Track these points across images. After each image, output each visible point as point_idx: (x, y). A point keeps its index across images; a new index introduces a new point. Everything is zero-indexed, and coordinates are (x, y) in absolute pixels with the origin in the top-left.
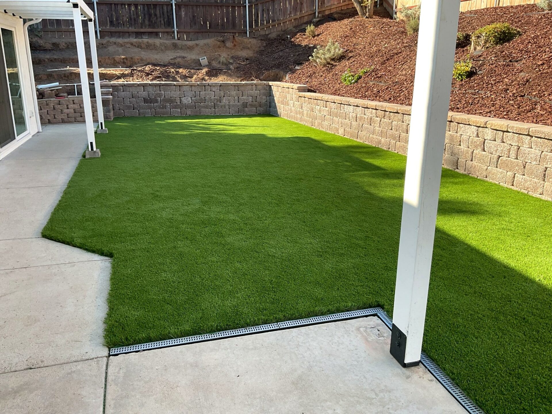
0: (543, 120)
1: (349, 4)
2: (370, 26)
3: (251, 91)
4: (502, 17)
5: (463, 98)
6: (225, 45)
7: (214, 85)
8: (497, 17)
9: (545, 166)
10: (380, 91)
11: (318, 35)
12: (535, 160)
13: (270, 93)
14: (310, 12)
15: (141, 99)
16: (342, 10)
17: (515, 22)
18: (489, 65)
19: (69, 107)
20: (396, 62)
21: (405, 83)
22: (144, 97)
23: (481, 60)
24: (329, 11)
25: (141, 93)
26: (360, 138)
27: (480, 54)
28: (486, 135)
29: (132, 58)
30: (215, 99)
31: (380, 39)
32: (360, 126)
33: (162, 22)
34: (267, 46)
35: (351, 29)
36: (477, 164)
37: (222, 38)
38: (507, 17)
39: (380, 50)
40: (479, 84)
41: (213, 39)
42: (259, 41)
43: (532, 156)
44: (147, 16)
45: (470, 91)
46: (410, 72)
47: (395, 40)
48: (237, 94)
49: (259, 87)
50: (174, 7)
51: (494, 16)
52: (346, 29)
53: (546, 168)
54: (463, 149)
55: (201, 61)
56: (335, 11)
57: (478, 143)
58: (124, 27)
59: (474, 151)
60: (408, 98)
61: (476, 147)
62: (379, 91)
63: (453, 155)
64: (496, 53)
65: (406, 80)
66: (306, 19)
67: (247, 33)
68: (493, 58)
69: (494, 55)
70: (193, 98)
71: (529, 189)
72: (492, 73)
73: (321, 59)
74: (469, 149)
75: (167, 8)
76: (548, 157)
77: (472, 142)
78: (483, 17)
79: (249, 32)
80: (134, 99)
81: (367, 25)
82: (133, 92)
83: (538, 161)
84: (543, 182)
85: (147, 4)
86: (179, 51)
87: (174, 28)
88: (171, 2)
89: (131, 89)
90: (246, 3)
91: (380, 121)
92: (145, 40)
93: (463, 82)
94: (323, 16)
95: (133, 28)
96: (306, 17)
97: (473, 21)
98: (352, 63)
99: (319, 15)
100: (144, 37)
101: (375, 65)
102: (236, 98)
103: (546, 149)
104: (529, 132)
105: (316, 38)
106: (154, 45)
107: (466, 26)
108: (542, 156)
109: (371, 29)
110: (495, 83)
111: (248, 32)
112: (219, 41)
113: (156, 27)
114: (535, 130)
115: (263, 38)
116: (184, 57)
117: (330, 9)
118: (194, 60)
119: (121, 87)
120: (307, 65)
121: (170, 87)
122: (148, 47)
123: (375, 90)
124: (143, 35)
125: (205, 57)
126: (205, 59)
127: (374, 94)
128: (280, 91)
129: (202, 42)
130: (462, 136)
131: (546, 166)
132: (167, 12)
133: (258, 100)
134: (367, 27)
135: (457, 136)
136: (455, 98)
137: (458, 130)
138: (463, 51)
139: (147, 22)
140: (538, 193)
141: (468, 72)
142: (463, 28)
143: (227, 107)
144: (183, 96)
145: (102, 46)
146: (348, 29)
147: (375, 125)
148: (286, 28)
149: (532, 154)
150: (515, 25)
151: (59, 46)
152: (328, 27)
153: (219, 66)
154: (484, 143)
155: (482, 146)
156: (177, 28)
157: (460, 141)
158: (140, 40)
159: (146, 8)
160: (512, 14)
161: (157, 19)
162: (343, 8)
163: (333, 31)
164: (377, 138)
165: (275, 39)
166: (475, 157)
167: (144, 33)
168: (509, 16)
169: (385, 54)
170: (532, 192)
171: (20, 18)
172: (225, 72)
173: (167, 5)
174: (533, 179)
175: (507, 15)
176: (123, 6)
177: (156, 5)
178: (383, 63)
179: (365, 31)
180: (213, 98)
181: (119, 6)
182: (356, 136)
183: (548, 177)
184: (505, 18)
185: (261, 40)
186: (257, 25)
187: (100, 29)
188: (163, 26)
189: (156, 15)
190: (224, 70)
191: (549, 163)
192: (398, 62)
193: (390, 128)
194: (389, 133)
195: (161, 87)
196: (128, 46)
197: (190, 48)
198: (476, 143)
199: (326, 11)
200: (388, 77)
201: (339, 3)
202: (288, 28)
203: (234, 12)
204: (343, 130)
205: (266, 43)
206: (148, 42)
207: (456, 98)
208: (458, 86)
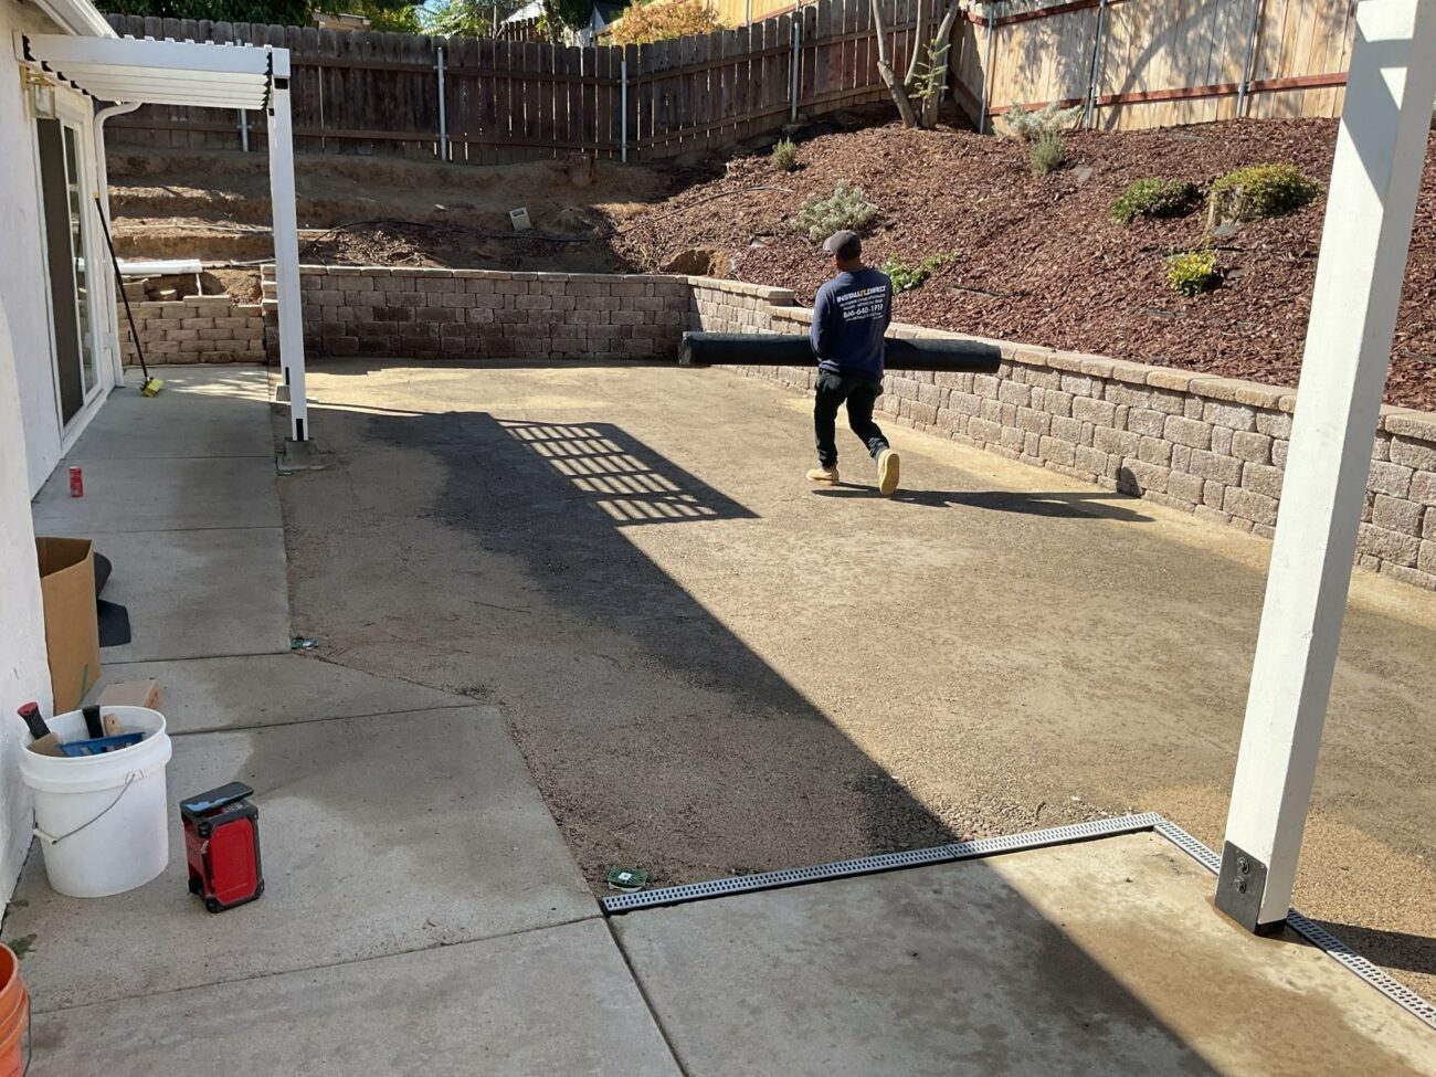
0: (1405, 397)
1: (871, 93)
2: (931, 149)
3: (643, 298)
4: (1267, 146)
5: (1200, 336)
6: (570, 181)
7: (551, 280)
8: (1254, 145)
9: (1422, 502)
10: (984, 312)
11: (802, 167)
12: (1399, 487)
13: (689, 302)
14: (777, 108)
15: (367, 311)
16: (854, 105)
17: (1304, 161)
18: (1256, 262)
19: (185, 323)
20: (1015, 243)
21: (1047, 296)
22: (375, 304)
23: (1233, 249)
24: (825, 105)
25: (368, 293)
26: (943, 423)
27: (1231, 233)
28: (1276, 428)
29: (337, 205)
30: (553, 314)
31: (963, 184)
32: (944, 394)
33: (411, 115)
34: (673, 184)
35: (887, 155)
36: (1253, 494)
37: (561, 163)
38: (1279, 146)
39: (966, 211)
40: (1235, 307)
41: (540, 164)
42: (655, 174)
43: (1391, 478)
44: (371, 100)
45: (1215, 322)
46: (1055, 268)
47: (1003, 189)
48: (607, 305)
49: (663, 288)
50: (441, 80)
51: (1246, 143)
52: (875, 155)
53: (1425, 507)
54: (1218, 458)
55: (512, 217)
56: (838, 106)
57: (1256, 445)
58: (311, 123)
59: (1246, 463)
60: (1060, 332)
61: (1252, 454)
62: (980, 312)
63: (1191, 471)
64: (1270, 235)
65: (1048, 288)
66: (767, 125)
67: (621, 152)
68: (1264, 246)
69: (1266, 239)
70: (498, 312)
71: (1383, 555)
72: (1265, 281)
73: (820, 226)
74: (1233, 459)
75: (423, 82)
76: (1429, 482)
77: (1240, 442)
78: (1218, 142)
79: (627, 150)
80: (350, 308)
81: (925, 147)
82: (348, 292)
83: (1405, 491)
84: (1416, 539)
85: (371, 70)
86: (452, 190)
87: (439, 132)
88: (435, 67)
89: (341, 284)
90: (620, 78)
91: (999, 385)
92: (368, 159)
93: (1196, 299)
94: (810, 119)
95: (335, 126)
96: (767, 120)
97: (1196, 151)
98: (898, 239)
99: (800, 116)
100: (360, 150)
101: (961, 246)
102: (606, 313)
103: (1425, 465)
104: (1384, 423)
105: (797, 172)
106: (391, 172)
107: (1179, 162)
108: (1414, 479)
109: (938, 156)
110: (1275, 306)
111: (624, 150)
112: (555, 171)
113: (395, 128)
114: (1400, 421)
115: (662, 166)
116: (470, 208)
117: (827, 102)
118: (495, 214)
119: (318, 279)
120: (783, 239)
121: (442, 280)
122: (376, 175)
123: (970, 307)
124: (360, 145)
125: (524, 209)
126: (522, 213)
127: (970, 317)
128: (719, 300)
129: (512, 171)
130: (1216, 428)
131: (1425, 501)
132: (424, 91)
133: (659, 320)
134: (926, 151)
135: (1201, 428)
136: (1180, 337)
137: (1206, 413)
138: (1187, 225)
139: (370, 114)
140: (1405, 563)
141: (1207, 276)
142: (1175, 168)
143: (582, 335)
144: (474, 304)
145: (257, 170)
146: (879, 155)
147: (986, 393)
148: (718, 144)
149: (1390, 474)
150: (1306, 168)
151: (147, 166)
152: (824, 147)
153: (557, 233)
154: (1271, 445)
155: (1267, 452)
156: (446, 132)
157: (1210, 440)
158: (356, 159)
159: (369, 79)
160: (1291, 141)
161: (397, 106)
162: (856, 101)
163: (841, 157)
164: (988, 426)
165: (694, 170)
166: (1247, 476)
167: (361, 141)
168: (1284, 146)
169: (982, 220)
170: (1391, 561)
171: (85, 92)
172: (573, 247)
173: (424, 75)
174: (1393, 532)
175: (1278, 143)
176: (312, 71)
177: (396, 72)
178: (982, 244)
179: (923, 162)
180: (547, 311)
181: (300, 73)
182: (933, 417)
183: (1428, 527)
184: (1275, 149)
185: (660, 171)
186: (646, 131)
187: (250, 127)
188: (411, 127)
189: (394, 97)
190: (573, 244)
191: (1431, 496)
192: (1020, 243)
193: (1026, 402)
194: (1022, 415)
195: (418, 280)
196: (324, 172)
197: (484, 185)
198: (1252, 444)
199: (817, 107)
200: (999, 279)
201: (848, 89)
202: (722, 145)
203: (589, 97)
204: (897, 403)
205: (672, 180)
206: (374, 165)
207: (1184, 337)
208: (1184, 308)
